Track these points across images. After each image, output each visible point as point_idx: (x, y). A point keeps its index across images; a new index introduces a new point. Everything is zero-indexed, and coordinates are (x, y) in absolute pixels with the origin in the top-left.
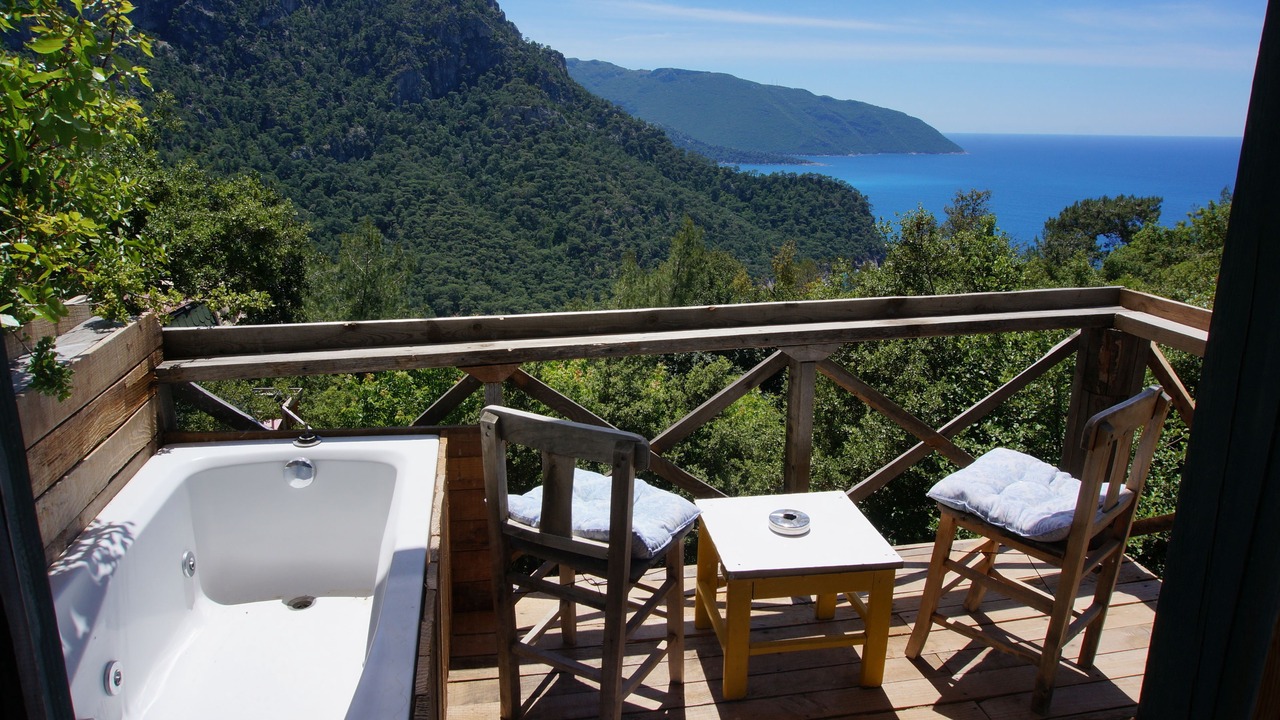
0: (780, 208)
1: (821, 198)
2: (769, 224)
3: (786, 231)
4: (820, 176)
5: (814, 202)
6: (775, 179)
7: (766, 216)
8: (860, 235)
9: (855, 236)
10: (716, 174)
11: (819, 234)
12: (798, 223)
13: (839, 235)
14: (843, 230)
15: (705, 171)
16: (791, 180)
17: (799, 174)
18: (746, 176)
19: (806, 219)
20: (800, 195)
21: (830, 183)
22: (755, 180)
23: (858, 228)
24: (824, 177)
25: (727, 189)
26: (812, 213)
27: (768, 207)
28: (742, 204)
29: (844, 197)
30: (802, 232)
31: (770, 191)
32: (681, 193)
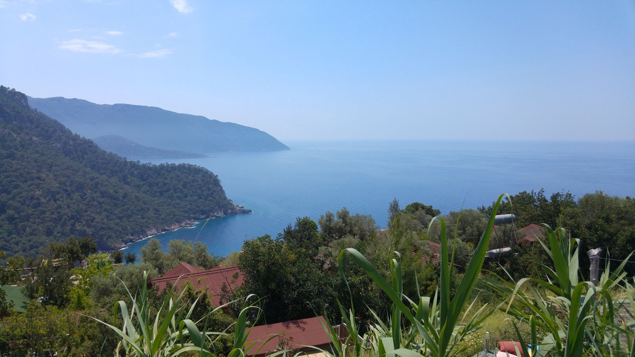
0: (165, 184)
1: (190, 177)
2: (158, 194)
3: (168, 197)
4: (189, 165)
5: (185, 180)
6: (162, 167)
7: (155, 189)
8: (213, 197)
9: (210, 198)
10: (126, 165)
11: (189, 198)
12: (175, 192)
13: (201, 198)
14: (203, 195)
15: (118, 164)
16: (172, 167)
17: (177, 164)
18: (144, 166)
19: (181, 190)
20: (178, 176)
21: (195, 169)
22: (150, 169)
23: (212, 194)
24: (192, 165)
25: (132, 174)
26: (185, 186)
27: (157, 184)
28: (142, 183)
29: (203, 176)
30: (178, 198)
31: (159, 175)
32: (97, 178)
